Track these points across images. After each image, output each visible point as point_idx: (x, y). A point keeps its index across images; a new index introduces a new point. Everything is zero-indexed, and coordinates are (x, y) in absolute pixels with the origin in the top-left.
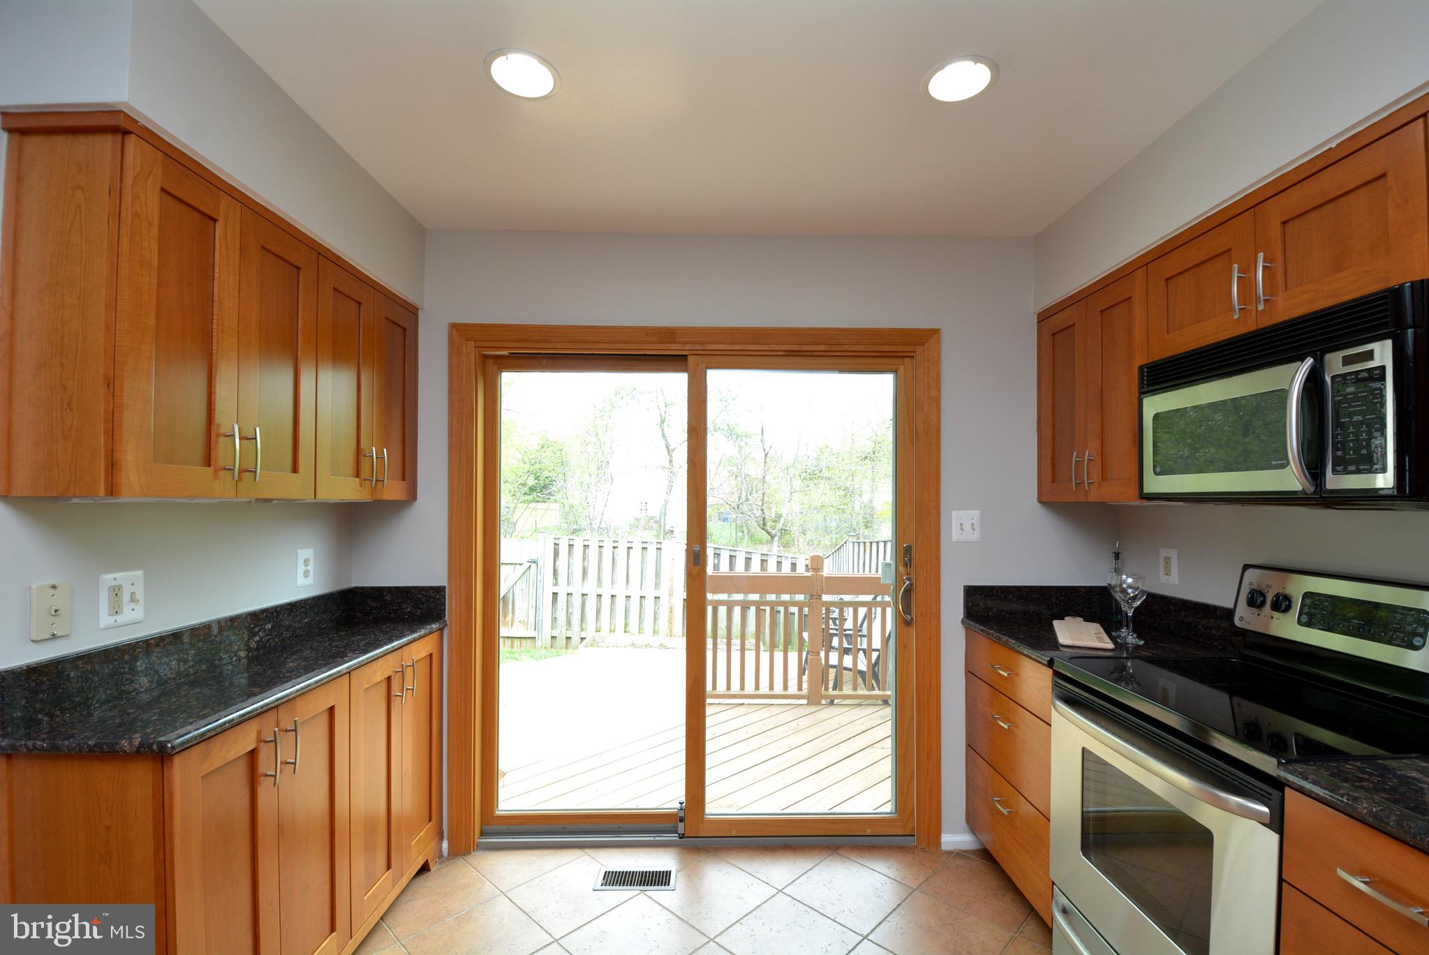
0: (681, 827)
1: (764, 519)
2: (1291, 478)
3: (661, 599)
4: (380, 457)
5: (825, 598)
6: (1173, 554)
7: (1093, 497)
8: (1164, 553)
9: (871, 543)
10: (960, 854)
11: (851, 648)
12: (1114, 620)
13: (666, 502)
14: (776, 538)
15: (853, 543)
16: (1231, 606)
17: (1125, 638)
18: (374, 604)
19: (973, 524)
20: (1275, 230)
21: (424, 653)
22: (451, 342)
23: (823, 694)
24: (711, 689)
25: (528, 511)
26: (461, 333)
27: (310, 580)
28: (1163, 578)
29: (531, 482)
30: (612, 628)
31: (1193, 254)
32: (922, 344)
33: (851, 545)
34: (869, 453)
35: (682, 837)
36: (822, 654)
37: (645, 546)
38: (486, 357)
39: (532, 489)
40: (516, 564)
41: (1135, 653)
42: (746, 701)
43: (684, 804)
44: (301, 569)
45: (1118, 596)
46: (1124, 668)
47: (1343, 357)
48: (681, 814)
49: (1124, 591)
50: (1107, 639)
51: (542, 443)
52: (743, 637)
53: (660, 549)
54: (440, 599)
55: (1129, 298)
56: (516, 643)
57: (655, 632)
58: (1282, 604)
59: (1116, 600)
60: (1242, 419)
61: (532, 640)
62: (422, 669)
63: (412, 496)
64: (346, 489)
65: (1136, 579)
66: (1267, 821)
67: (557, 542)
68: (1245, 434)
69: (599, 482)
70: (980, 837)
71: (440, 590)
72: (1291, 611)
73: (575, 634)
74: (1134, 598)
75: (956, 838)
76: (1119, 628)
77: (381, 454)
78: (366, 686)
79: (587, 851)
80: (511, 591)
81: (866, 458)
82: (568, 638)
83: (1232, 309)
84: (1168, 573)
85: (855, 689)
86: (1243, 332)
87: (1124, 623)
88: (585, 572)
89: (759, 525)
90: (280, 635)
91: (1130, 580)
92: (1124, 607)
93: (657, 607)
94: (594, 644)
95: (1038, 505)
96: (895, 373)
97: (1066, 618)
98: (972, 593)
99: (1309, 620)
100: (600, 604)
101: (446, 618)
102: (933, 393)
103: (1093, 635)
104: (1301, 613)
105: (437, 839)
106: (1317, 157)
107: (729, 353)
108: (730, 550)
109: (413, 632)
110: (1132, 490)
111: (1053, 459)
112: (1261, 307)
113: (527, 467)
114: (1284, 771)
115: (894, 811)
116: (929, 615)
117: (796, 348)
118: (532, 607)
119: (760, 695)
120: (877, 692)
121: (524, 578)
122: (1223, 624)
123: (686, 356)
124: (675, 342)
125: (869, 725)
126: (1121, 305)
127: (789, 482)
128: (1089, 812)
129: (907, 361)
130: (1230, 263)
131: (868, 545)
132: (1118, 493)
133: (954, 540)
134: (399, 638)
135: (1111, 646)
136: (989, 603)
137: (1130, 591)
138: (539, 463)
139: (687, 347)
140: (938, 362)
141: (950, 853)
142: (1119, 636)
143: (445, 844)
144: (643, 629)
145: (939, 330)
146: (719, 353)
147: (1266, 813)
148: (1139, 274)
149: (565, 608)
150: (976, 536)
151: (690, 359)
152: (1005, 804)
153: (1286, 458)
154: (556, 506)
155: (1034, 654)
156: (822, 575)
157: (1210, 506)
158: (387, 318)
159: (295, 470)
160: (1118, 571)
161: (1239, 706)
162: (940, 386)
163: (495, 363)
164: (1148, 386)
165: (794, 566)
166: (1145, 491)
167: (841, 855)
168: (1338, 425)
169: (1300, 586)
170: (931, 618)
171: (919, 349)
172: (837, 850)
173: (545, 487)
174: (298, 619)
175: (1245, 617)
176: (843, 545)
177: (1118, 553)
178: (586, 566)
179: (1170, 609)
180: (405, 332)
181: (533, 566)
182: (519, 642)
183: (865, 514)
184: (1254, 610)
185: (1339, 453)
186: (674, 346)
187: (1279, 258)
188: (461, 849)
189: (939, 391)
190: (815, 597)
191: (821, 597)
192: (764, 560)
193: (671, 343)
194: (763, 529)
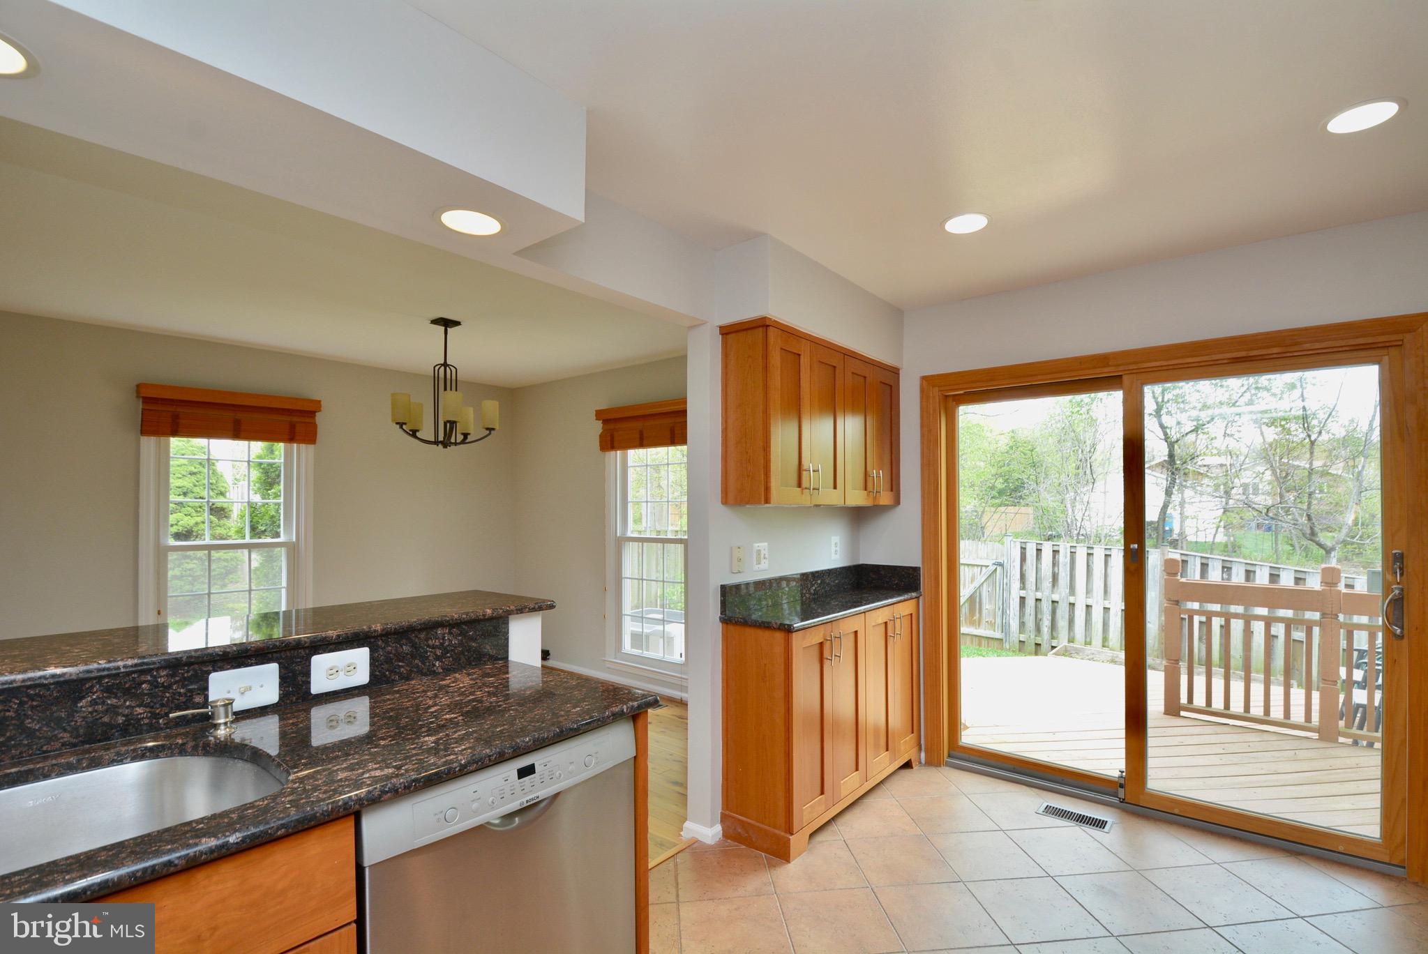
0: (1121, 793)
4: (878, 477)
5: (1343, 618)
14: (1334, 554)
18: (874, 576)
21: (907, 612)
22: (922, 390)
23: (1341, 730)
25: (996, 516)
26: (928, 382)
27: (838, 557)
29: (1000, 484)
30: (1088, 640)
32: (1412, 331)
35: (1123, 801)
38: (946, 396)
39: (1001, 493)
40: (982, 566)
43: (1124, 774)
44: (833, 549)
48: (1122, 781)
51: (1011, 444)
52: (1268, 671)
54: (916, 576)
56: (983, 642)
61: (998, 642)
62: (906, 622)
63: (897, 501)
64: (857, 498)
67: (1024, 546)
69: (1078, 483)
71: (916, 570)
73: (1045, 642)
77: (879, 475)
78: (874, 624)
79: (1034, 789)
80: (978, 591)
82: (1038, 645)
88: (1055, 578)
90: (824, 588)
94: (1066, 653)
96: (1380, 364)
100: (1073, 613)
101: (921, 590)
105: (917, 748)
108: (1246, 564)
109: (900, 595)
113: (994, 471)
117: (1243, 354)
118: (999, 609)
119: (1249, 718)
121: (991, 579)
123: (1121, 376)
124: (1108, 366)
129: (1392, 349)
134: (891, 598)
138: (1008, 466)
139: (1121, 368)
143: (923, 755)
146: (1155, 369)
149: (1033, 613)
151: (1125, 378)
154: (1030, 510)
156: (1340, 591)
158: (881, 382)
159: (835, 487)
163: (954, 400)
171: (1408, 336)
173: (1016, 490)
174: (832, 579)
178: (1057, 571)
180: (891, 389)
181: (999, 569)
182: (986, 642)
186: (1106, 370)
188: (933, 761)
190: (1329, 616)
191: (1338, 616)
192: (1300, 579)
193: (1104, 367)
194: (1311, 540)
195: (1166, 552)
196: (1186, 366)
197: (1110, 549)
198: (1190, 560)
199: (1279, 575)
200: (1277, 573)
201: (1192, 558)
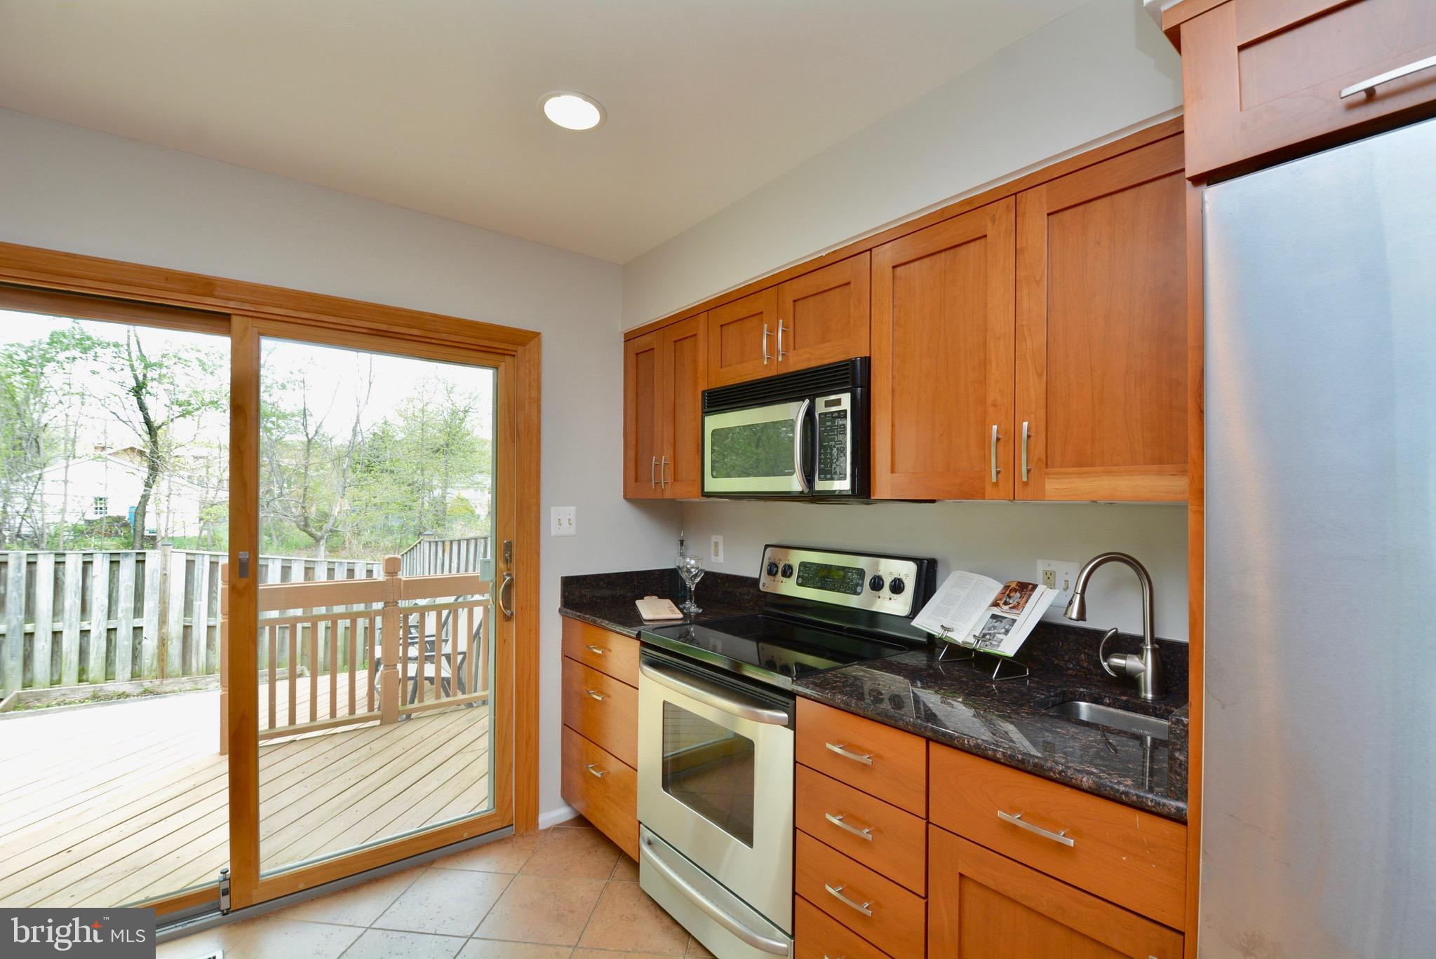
0: (225, 901)
1: (306, 519)
2: (795, 483)
3: (144, 629)
5: (403, 604)
6: (720, 539)
7: (668, 495)
8: (714, 538)
9: (451, 542)
10: (557, 828)
11: (434, 656)
12: (680, 595)
13: (145, 498)
14: (322, 542)
15: (430, 542)
16: (758, 577)
17: (689, 608)
19: (569, 519)
20: (789, 305)
23: (400, 709)
24: (267, 727)
28: (714, 559)
31: (740, 310)
32: (523, 344)
33: (427, 545)
34: (442, 446)
35: (227, 913)
36: (399, 667)
37: (115, 559)
41: (697, 621)
42: (298, 737)
43: (229, 873)
45: (684, 575)
46: (688, 632)
47: (826, 401)
48: (225, 886)
49: (689, 571)
50: (677, 611)
53: (143, 562)
55: (695, 335)
57: (135, 675)
58: (787, 572)
59: (682, 579)
60: (756, 435)
65: (697, 561)
66: (787, 724)
68: (757, 446)
70: (575, 807)
72: (793, 576)
74: (696, 575)
75: (553, 812)
76: (684, 602)
81: (438, 450)
83: (762, 357)
84: (716, 555)
85: (438, 697)
86: (768, 375)
87: (688, 597)
89: (298, 526)
91: (693, 562)
92: (688, 583)
93: (137, 642)
95: (624, 500)
96: (495, 369)
97: (645, 598)
98: (570, 584)
99: (803, 582)
102: (534, 394)
103: (667, 609)
104: (798, 577)
106: (814, 260)
107: (292, 320)
110: (696, 489)
111: (636, 461)
112: (780, 359)
114: (796, 685)
115: (492, 807)
116: (529, 608)
117: (384, 327)
120: (460, 696)
122: (752, 591)
123: (229, 315)
124: (212, 296)
125: (455, 731)
126: (690, 339)
127: (341, 475)
128: (668, 757)
129: (507, 358)
130: (762, 322)
131: (447, 545)
132: (684, 492)
133: (552, 535)
135: (681, 616)
136: (583, 592)
137: (693, 570)
139: (232, 304)
140: (538, 365)
141: (546, 831)
142: (685, 608)
144: (114, 673)
145: (539, 333)
146: (279, 318)
147: (784, 718)
148: (703, 317)
150: (572, 531)
151: (235, 319)
152: (598, 767)
153: (794, 469)
155: (626, 630)
156: (400, 579)
157: (745, 502)
160: (682, 555)
161: (763, 649)
162: (540, 388)
164: (708, 407)
165: (351, 572)
166: (706, 490)
167: (436, 868)
168: (821, 447)
169: (797, 558)
170: (530, 610)
171: (520, 349)
172: (430, 865)
175: (766, 584)
176: (416, 546)
177: (683, 541)
179: (718, 582)
183: (437, 511)
184: (772, 577)
185: (822, 466)
186: (211, 301)
187: (791, 324)
189: (539, 392)
190: (390, 604)
191: (398, 603)
192: (309, 568)
193: (205, 295)
194: (304, 531)
195: (169, 553)
196: (319, 324)
197: (92, 554)
198: (198, 560)
199: (290, 567)
200: (289, 565)
201: (200, 557)
